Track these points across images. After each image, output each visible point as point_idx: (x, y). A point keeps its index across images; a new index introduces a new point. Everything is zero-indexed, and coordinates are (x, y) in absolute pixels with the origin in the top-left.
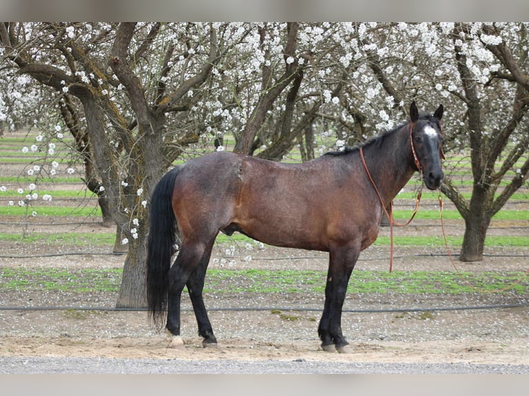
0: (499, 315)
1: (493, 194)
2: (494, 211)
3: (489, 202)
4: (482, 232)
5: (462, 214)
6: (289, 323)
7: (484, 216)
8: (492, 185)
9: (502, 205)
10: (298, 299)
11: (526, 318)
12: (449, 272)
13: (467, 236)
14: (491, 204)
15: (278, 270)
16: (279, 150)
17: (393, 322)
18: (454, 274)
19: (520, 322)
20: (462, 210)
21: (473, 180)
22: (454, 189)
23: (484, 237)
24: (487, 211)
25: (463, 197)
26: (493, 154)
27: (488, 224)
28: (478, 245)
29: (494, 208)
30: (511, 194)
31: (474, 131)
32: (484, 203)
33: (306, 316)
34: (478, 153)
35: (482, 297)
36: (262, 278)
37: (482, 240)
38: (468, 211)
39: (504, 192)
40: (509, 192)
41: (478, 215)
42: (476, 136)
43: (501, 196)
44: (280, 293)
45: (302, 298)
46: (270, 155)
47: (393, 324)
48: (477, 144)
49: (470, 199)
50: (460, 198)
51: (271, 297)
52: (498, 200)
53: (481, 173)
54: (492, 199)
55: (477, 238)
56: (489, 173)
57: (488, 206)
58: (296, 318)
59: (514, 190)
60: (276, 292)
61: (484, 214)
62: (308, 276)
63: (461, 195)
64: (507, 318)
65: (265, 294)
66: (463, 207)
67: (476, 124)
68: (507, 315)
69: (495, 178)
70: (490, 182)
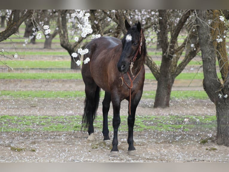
0: (164, 146)
1: (177, 62)
2: (177, 73)
3: (174, 67)
4: (169, 88)
5: (155, 76)
6: (16, 153)
7: (169, 77)
8: (175, 55)
9: (182, 69)
10: (30, 136)
11: (183, 148)
12: (142, 116)
13: (158, 91)
14: (175, 68)
15: (24, 116)
16: (11, 32)
17: (90, 152)
18: (145, 118)
19: (178, 151)
20: (155, 73)
21: (162, 52)
22: (150, 58)
23: (170, 92)
24: (172, 74)
25: (155, 64)
26: (175, 34)
27: (173, 82)
28: (166, 97)
29: (177, 71)
30: (189, 61)
31: (161, 18)
32: (170, 68)
33: (29, 148)
34: (165, 33)
35: (158, 134)
36: (10, 122)
37: (169, 94)
38: (159, 73)
39: (184, 60)
40: (187, 60)
41: (165, 77)
42: (163, 21)
43: (182, 63)
44: (18, 132)
45: (32, 135)
46: (5, 35)
47: (90, 153)
48: (164, 27)
49: (160, 65)
50: (154, 65)
51: (11, 135)
52: (180, 66)
53: (167, 47)
54: (176, 65)
55: (164, 92)
56: (172, 47)
57: (173, 70)
58: (22, 150)
59: (191, 59)
60: (15, 131)
61: (170, 75)
62: (43, 120)
63: (154, 63)
64: (170, 148)
65: (7, 133)
66: (155, 71)
67: (163, 13)
68: (170, 146)
69: (177, 51)
70: (173, 53)
